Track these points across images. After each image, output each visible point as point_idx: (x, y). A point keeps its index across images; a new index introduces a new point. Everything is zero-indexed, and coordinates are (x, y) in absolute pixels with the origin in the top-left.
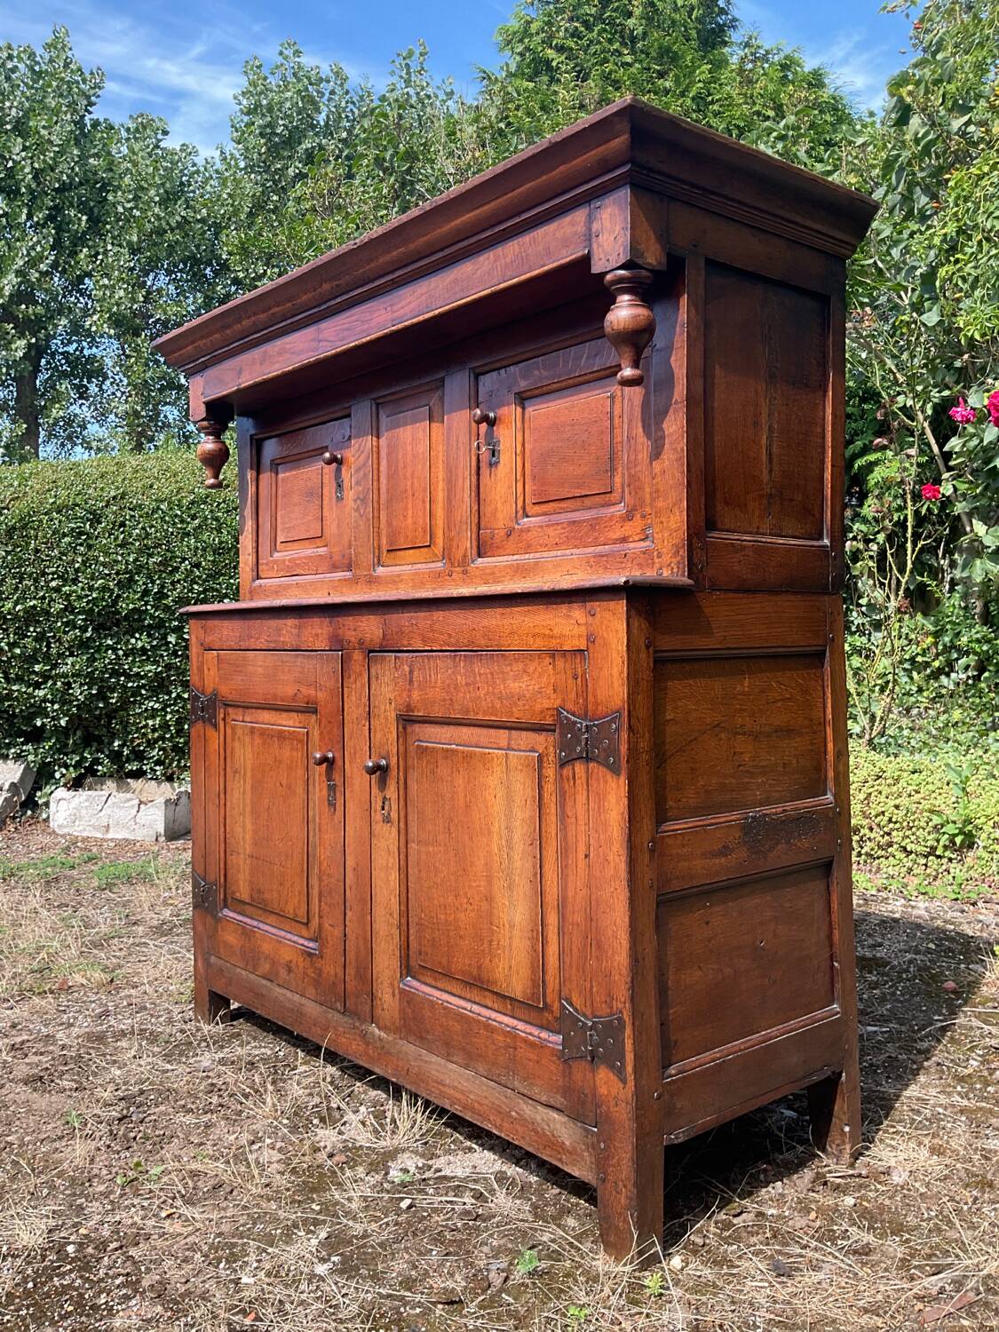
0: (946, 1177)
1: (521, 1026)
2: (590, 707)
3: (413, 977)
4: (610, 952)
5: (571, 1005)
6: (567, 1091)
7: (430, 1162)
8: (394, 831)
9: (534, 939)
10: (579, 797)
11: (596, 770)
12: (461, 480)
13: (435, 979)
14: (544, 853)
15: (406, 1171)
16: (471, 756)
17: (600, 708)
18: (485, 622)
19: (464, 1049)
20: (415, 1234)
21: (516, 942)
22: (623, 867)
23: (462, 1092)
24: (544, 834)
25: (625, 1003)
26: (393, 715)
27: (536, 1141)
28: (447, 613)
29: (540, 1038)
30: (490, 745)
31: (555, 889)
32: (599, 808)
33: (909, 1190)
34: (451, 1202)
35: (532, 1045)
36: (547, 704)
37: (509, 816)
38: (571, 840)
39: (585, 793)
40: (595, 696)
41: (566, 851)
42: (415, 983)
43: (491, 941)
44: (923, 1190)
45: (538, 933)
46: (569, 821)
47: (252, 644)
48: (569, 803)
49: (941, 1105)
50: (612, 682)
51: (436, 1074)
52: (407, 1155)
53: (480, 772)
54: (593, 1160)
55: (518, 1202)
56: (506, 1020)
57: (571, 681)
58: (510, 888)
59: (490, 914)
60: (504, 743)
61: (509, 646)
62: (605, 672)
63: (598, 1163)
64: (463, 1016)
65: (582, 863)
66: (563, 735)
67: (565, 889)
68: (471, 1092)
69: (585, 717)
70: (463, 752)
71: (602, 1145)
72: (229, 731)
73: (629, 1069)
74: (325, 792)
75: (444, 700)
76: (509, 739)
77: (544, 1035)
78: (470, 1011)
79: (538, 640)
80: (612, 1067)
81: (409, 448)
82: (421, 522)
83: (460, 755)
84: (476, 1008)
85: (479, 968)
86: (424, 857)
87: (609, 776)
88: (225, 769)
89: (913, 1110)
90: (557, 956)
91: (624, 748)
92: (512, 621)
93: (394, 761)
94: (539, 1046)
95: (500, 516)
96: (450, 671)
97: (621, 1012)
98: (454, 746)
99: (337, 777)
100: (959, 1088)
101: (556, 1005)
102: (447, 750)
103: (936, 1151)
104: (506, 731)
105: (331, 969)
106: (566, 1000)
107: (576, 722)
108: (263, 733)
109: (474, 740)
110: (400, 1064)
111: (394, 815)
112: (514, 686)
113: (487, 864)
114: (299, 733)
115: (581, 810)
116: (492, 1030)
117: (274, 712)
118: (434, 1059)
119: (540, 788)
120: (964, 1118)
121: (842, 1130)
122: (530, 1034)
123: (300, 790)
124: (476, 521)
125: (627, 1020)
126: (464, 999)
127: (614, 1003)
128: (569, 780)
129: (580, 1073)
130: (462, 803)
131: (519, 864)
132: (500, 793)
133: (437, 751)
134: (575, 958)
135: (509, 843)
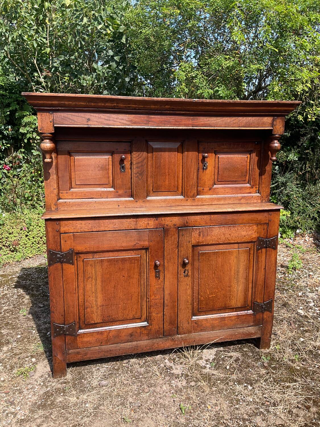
1: (239, 313)
2: (268, 236)
3: (196, 316)
4: (270, 287)
5: (257, 302)
6: (254, 321)
8: (190, 278)
9: (245, 292)
11: (268, 250)
12: (192, 173)
13: (205, 313)
14: (249, 271)
16: (225, 252)
17: (271, 236)
19: (218, 326)
21: (239, 294)
23: (218, 336)
24: (249, 267)
25: (273, 296)
26: (191, 246)
27: (243, 336)
29: (245, 313)
30: (232, 249)
31: (252, 278)
32: (269, 257)
35: (244, 315)
36: (254, 236)
39: (265, 255)
40: (270, 233)
41: (258, 269)
43: (230, 297)
47: (102, 229)
48: (260, 258)
50: (275, 230)
57: (262, 230)
58: (238, 282)
59: (231, 290)
60: (237, 247)
61: (242, 223)
62: (273, 228)
65: (263, 270)
67: (257, 278)
69: (267, 238)
71: (263, 328)
72: (81, 264)
74: (154, 274)
76: (239, 246)
79: (252, 221)
80: (268, 311)
81: (167, 160)
82: (173, 184)
84: (222, 314)
87: (273, 250)
88: (78, 279)
92: (243, 217)
93: (190, 258)
94: (247, 315)
95: (206, 183)
97: (272, 299)
98: (217, 251)
99: (161, 268)
101: (250, 304)
104: (237, 244)
105: (155, 327)
107: (264, 240)
108: (109, 261)
109: (225, 248)
111: (190, 274)
113: (229, 278)
114: (136, 257)
117: (116, 252)
119: (249, 256)
122: (242, 313)
123: (136, 276)
124: (197, 185)
127: (270, 297)
128: (260, 253)
129: (259, 316)
130: (220, 265)
131: (241, 276)
132: (235, 260)
133: (210, 253)
134: (259, 291)
135: (238, 272)
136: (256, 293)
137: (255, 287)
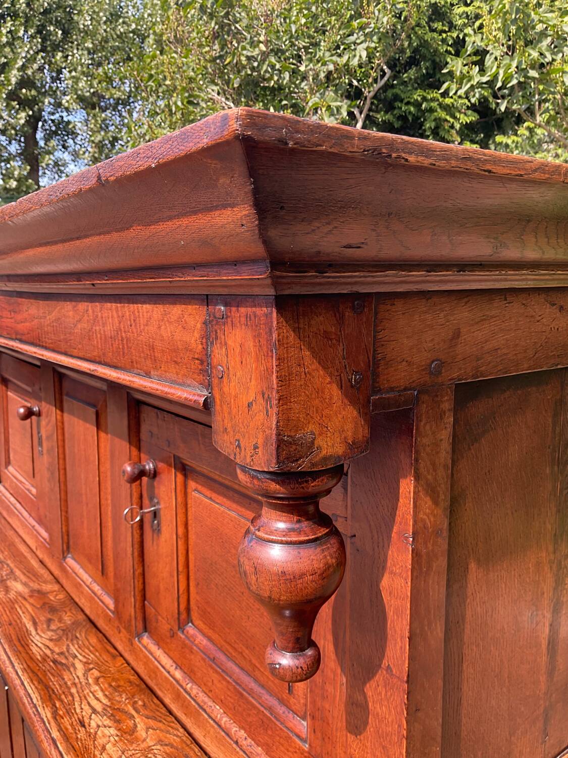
95: (163, 601)
124: (141, 587)
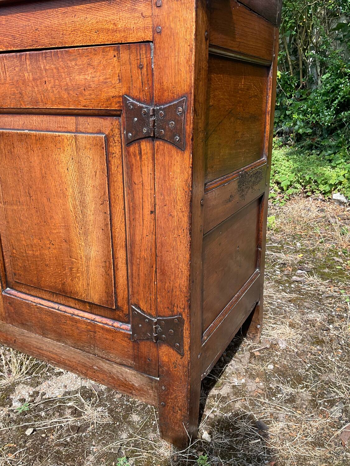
0: (302, 340)
1: (98, 318)
2: (156, 93)
3: (12, 288)
4: (173, 277)
5: (139, 308)
6: (136, 357)
7: (37, 389)
9: (107, 269)
10: (145, 169)
11: (161, 147)
13: (29, 290)
14: (114, 210)
15: (23, 400)
16: (43, 138)
17: (166, 94)
18: (47, 22)
19: (55, 331)
20: (41, 458)
21: (92, 269)
22: (185, 220)
23: (56, 354)
24: (112, 196)
25: (184, 309)
27: (113, 383)
28: (9, 17)
29: (113, 326)
30: (59, 129)
31: (124, 235)
32: (164, 176)
33: (290, 351)
34: (59, 423)
35: (108, 331)
36: (112, 92)
37: (81, 182)
38: (138, 201)
39: (151, 166)
40: (161, 83)
41: (134, 209)
42: (13, 292)
43: (71, 269)
44: (296, 350)
45: (110, 264)
46: (136, 187)
48: (136, 174)
49: (279, 298)
50: (179, 70)
51: (36, 344)
52: (21, 386)
53: (52, 150)
54: (156, 395)
55: (100, 409)
56: (86, 315)
57: (135, 71)
58: (85, 234)
59: (70, 251)
60: (72, 127)
61: (73, 42)
62: (172, 61)
63: (160, 396)
64: (52, 313)
65: (148, 217)
66: (129, 119)
67: (133, 236)
68: (62, 355)
69: (150, 101)
70: (36, 136)
71: (163, 388)
73: (186, 347)
75: (14, 94)
76: (77, 124)
77: (117, 324)
78: (58, 310)
79: (101, 35)
80: (173, 346)
83: (33, 138)
84: (61, 307)
85: (63, 284)
86: (10, 213)
87: (174, 151)
89: (269, 303)
90: (125, 277)
91: (189, 128)
92: (73, 19)
94: (115, 332)
96: (17, 69)
97: (180, 314)
98: (27, 131)
100: (281, 288)
101: (125, 307)
102: (21, 135)
103: (292, 326)
106: (135, 305)
107: (142, 107)
109: (44, 126)
110: (9, 337)
112: (80, 78)
113: (64, 218)
115: (147, 178)
116: (77, 321)
118: (33, 335)
119: (108, 162)
120: (292, 305)
121: (257, 327)
122: (106, 324)
125: (185, 319)
126: (52, 302)
127: (175, 309)
128: (135, 156)
129: (146, 348)
130: (38, 175)
131: (92, 218)
132: (72, 167)
133: (12, 135)
134: (142, 280)
135: (83, 203)
136: (136, 281)
137: (132, 264)
